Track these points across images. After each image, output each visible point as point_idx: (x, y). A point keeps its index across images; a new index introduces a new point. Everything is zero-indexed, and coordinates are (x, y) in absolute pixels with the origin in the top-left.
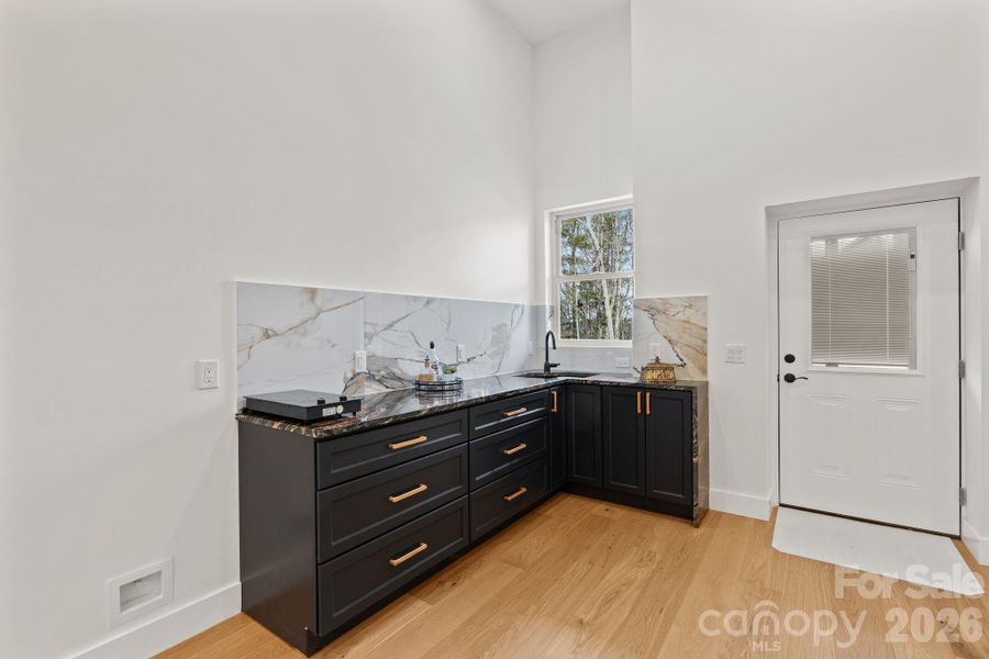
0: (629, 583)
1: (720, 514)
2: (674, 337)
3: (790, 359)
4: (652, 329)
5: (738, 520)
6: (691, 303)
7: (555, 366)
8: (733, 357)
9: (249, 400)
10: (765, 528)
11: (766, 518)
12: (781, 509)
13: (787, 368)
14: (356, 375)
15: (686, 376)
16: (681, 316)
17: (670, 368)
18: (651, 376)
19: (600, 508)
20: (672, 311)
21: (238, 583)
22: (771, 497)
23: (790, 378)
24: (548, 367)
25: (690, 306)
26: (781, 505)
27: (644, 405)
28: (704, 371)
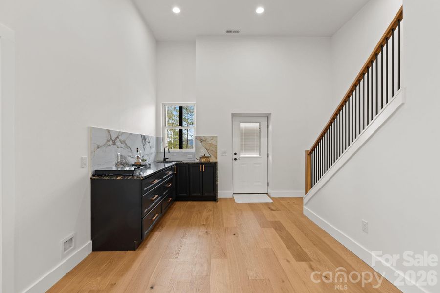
0: (209, 215)
1: (221, 199)
2: (208, 148)
3: (235, 154)
4: (202, 146)
5: (225, 199)
6: (212, 138)
7: (167, 159)
8: (224, 154)
9: (96, 171)
10: (232, 199)
11: (231, 197)
12: (234, 195)
13: (235, 157)
14: (118, 162)
15: (212, 160)
16: (210, 142)
17: (208, 157)
18: (203, 160)
19: (189, 203)
20: (208, 140)
21: (90, 242)
22: (231, 192)
23: (235, 159)
24: (165, 159)
25: (212, 139)
26: (234, 194)
27: (203, 169)
28: (216, 158)
